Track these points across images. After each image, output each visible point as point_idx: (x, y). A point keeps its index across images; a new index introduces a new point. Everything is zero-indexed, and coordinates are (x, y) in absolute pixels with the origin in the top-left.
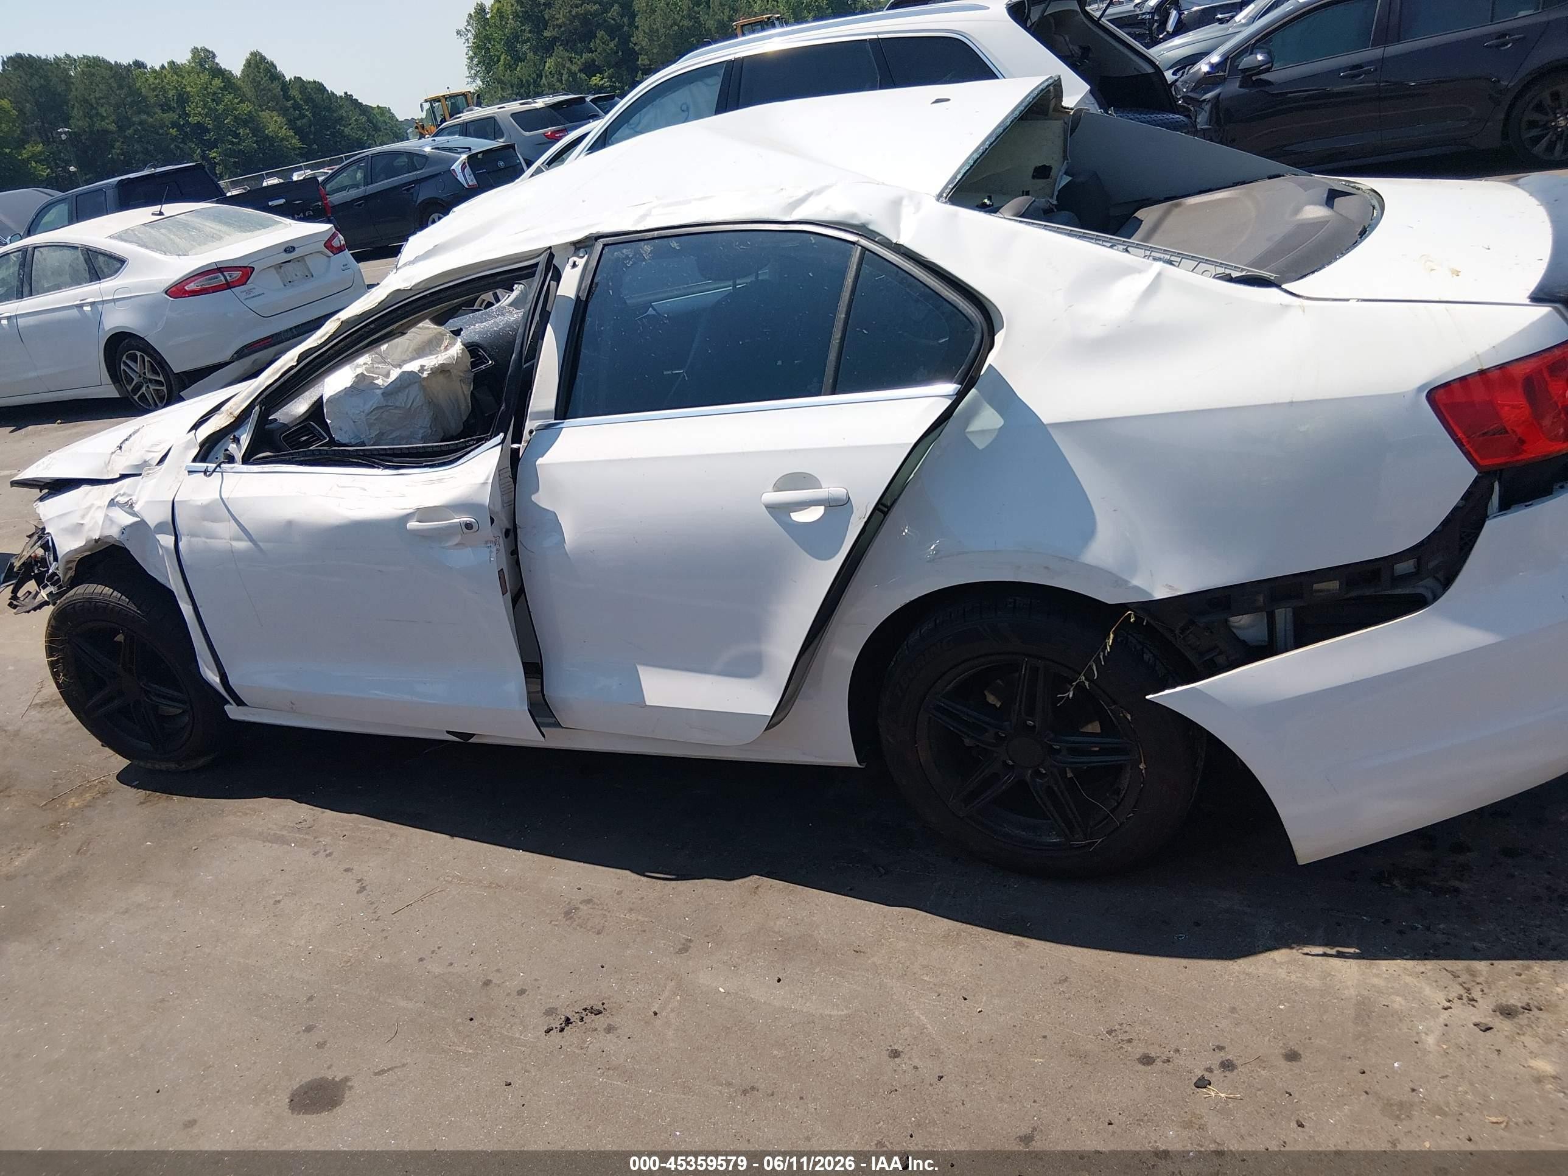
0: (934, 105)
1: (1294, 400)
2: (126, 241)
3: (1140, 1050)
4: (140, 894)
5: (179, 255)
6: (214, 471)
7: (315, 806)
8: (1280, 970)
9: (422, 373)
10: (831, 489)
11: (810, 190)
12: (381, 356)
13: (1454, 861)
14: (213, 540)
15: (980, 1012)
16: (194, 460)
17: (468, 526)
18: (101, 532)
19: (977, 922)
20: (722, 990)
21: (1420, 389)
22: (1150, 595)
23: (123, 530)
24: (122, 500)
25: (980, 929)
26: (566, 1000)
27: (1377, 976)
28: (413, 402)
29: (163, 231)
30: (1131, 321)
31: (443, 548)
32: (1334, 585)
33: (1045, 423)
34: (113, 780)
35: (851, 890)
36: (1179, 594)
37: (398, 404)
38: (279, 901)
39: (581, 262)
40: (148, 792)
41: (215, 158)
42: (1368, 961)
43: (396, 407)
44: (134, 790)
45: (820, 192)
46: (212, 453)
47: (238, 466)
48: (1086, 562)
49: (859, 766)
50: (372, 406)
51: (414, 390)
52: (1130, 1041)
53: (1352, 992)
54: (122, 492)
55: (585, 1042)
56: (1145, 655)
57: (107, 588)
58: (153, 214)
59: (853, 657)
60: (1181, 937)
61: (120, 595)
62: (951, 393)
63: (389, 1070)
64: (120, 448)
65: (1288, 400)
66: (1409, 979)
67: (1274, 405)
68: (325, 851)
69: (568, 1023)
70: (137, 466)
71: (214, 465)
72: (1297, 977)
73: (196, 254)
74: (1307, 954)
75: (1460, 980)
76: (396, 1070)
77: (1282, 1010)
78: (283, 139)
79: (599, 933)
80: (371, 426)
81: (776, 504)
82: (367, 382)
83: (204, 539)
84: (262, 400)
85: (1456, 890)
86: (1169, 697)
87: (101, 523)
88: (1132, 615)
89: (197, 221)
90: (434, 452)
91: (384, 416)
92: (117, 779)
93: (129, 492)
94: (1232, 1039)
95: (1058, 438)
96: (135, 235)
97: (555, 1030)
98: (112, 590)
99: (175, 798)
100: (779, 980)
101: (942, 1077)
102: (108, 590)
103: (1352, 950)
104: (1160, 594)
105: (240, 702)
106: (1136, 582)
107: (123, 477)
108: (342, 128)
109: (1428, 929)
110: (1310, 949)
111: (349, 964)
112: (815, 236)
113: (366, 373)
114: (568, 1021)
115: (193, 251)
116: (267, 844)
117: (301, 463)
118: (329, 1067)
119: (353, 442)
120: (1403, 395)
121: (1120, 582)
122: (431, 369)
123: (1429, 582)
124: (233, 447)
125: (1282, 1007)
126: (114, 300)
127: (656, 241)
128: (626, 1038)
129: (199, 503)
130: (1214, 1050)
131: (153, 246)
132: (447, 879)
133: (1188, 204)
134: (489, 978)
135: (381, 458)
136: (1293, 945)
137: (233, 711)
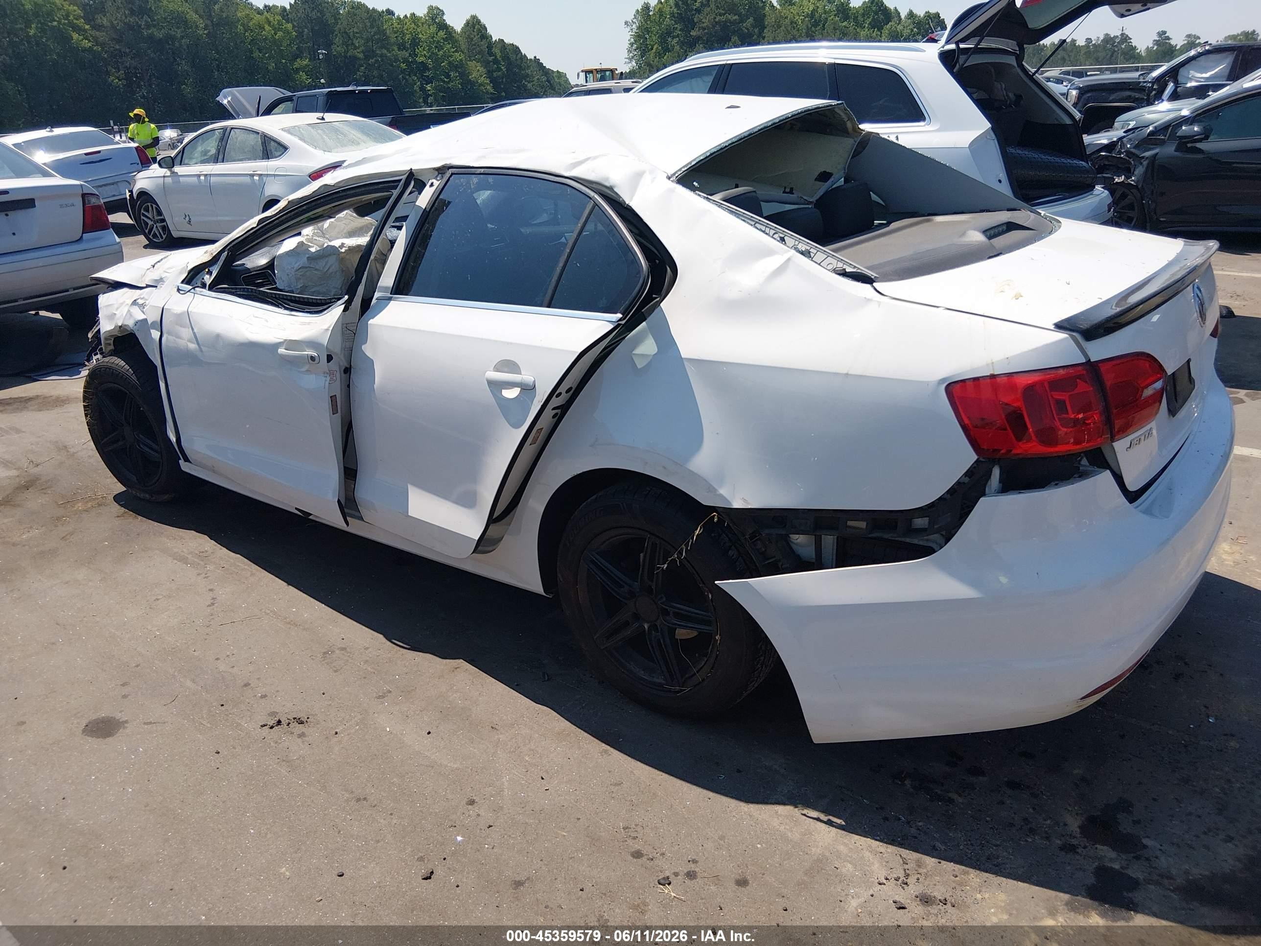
0: (727, 109)
1: (850, 373)
2: (291, 134)
3: (637, 846)
4: (81, 574)
5: (325, 151)
6: (189, 291)
7: (219, 544)
8: (776, 819)
9: (341, 249)
10: (526, 377)
11: (588, 156)
12: (322, 232)
13: (964, 780)
14: (180, 340)
15: (546, 790)
16: (182, 282)
17: (313, 358)
18: (123, 321)
19: (586, 729)
20: (388, 729)
21: (943, 380)
22: (730, 503)
23: (136, 323)
24: (140, 302)
25: (586, 734)
26: (286, 708)
27: (846, 845)
28: (329, 269)
29: (319, 131)
30: (759, 292)
31: (299, 372)
32: (863, 525)
33: (683, 357)
34: (111, 497)
35: (517, 685)
36: (750, 507)
37: (317, 267)
38: (158, 599)
39: (436, 183)
40: (126, 510)
41: (429, 90)
42: (846, 833)
43: (316, 270)
44: (119, 507)
45: (595, 158)
46: (195, 280)
47: (205, 291)
48: (691, 469)
49: (544, 594)
50: (299, 265)
51: (332, 260)
52: (635, 838)
53: (819, 851)
54: (142, 297)
55: (281, 739)
56: (730, 552)
57: (123, 362)
58: (318, 118)
59: (541, 509)
60: (721, 777)
61: (129, 368)
62: (614, 320)
63: (155, 723)
64: (154, 266)
65: (845, 372)
66: (867, 854)
67: (836, 374)
68: (206, 574)
69: (278, 725)
70: (156, 280)
71: (191, 287)
72: (785, 828)
73: (337, 152)
74: (804, 815)
75: (906, 867)
76: (157, 724)
77: (758, 848)
78: (481, 85)
79: (336, 671)
80: (298, 279)
81: (493, 381)
82: (304, 247)
83: (174, 338)
84: (230, 248)
85: (951, 801)
86: (729, 585)
87: (124, 315)
88: (716, 517)
89: (346, 129)
90: (313, 302)
91: (308, 274)
92: (114, 500)
93: (146, 297)
94: (707, 858)
95: (690, 370)
96: (300, 131)
97: (268, 726)
98: (125, 363)
99: (140, 518)
100: (429, 733)
101: (491, 826)
102: (122, 363)
103: (839, 821)
104: (737, 504)
105: (187, 460)
106: (722, 491)
107: (148, 286)
108: (526, 83)
109: (908, 823)
110: (808, 812)
111: (174, 650)
112: (571, 189)
113: (305, 242)
114: (279, 722)
115: (336, 150)
116: (175, 561)
117: (240, 296)
118: (121, 712)
119: (287, 289)
120: (928, 383)
121: (712, 490)
122: (349, 247)
123: (936, 537)
124: (207, 278)
125: (759, 846)
126: (274, 175)
127: (482, 176)
128: (307, 744)
129: (175, 312)
130: (689, 861)
131: (309, 140)
132: (267, 611)
133: (937, 220)
134: (250, 682)
135: (284, 301)
136: (799, 806)
137: (184, 466)
